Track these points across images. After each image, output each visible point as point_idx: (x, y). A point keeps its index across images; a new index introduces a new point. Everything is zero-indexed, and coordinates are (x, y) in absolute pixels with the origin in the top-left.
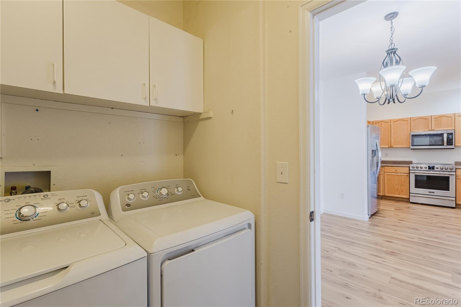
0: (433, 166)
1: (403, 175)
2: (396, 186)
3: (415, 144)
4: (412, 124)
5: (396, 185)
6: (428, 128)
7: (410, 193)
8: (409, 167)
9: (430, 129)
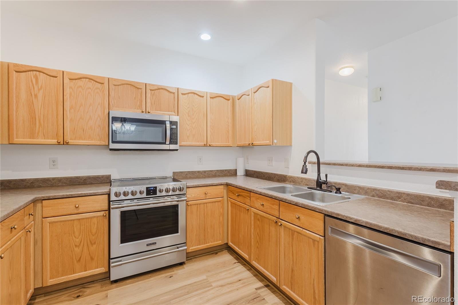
0: (154, 187)
1: (94, 217)
2: (76, 249)
3: (118, 139)
4: (112, 94)
5: (76, 246)
6: (140, 106)
7: (110, 259)
8: (109, 195)
9: (144, 110)
